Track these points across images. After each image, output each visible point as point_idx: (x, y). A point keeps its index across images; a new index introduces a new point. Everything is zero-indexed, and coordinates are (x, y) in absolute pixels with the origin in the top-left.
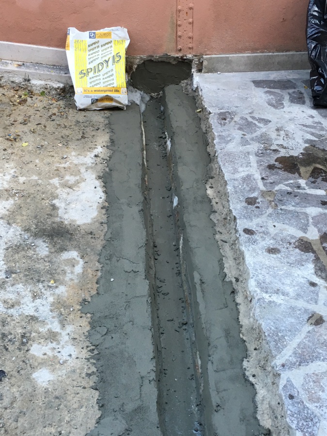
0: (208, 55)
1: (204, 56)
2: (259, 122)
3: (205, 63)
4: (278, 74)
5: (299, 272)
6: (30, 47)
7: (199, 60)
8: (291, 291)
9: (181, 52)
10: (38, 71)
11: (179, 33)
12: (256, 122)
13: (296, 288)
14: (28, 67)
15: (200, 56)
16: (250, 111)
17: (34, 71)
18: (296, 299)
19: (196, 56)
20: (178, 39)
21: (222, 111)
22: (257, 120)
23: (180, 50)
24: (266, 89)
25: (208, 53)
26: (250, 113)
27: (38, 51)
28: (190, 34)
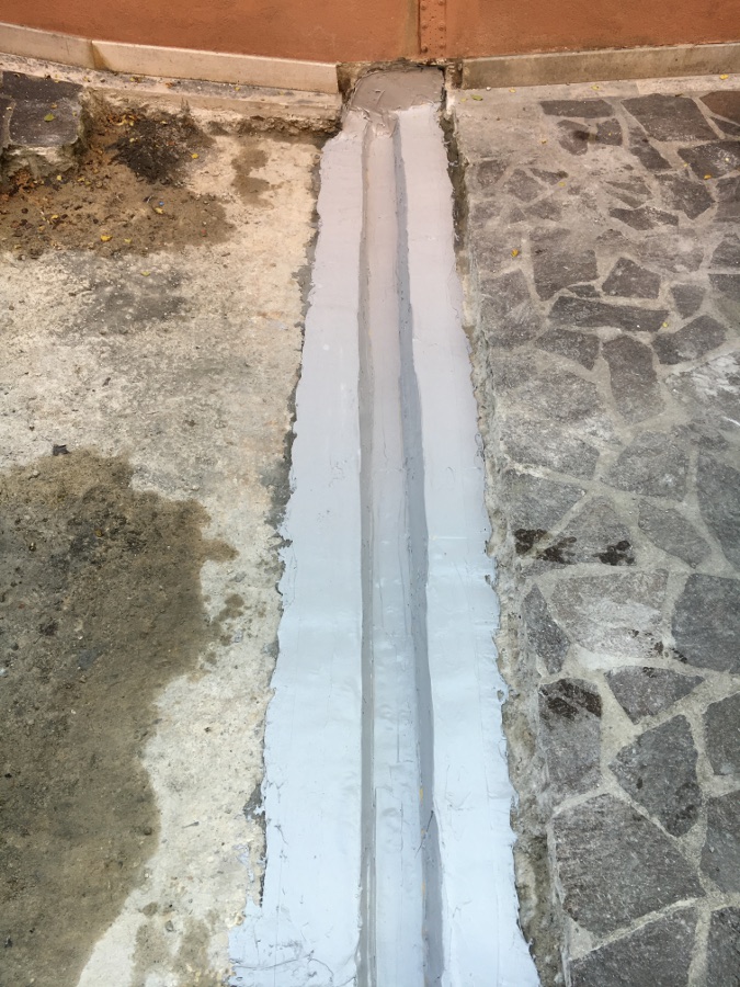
0: (471, 57)
1: (465, 61)
2: (544, 179)
3: (466, 72)
4: (585, 88)
5: (571, 431)
6: (186, 54)
7: (457, 66)
8: (555, 459)
9: (428, 53)
10: (202, 95)
11: (423, 22)
12: (539, 180)
13: (564, 455)
14: (186, 88)
15: (457, 61)
16: (531, 159)
17: (195, 94)
18: (562, 471)
19: (451, 60)
20: (422, 32)
21: (486, 159)
22: (540, 175)
23: (426, 50)
24: (563, 118)
25: (471, 54)
26: (531, 163)
27: (200, 60)
28: (442, 23)
